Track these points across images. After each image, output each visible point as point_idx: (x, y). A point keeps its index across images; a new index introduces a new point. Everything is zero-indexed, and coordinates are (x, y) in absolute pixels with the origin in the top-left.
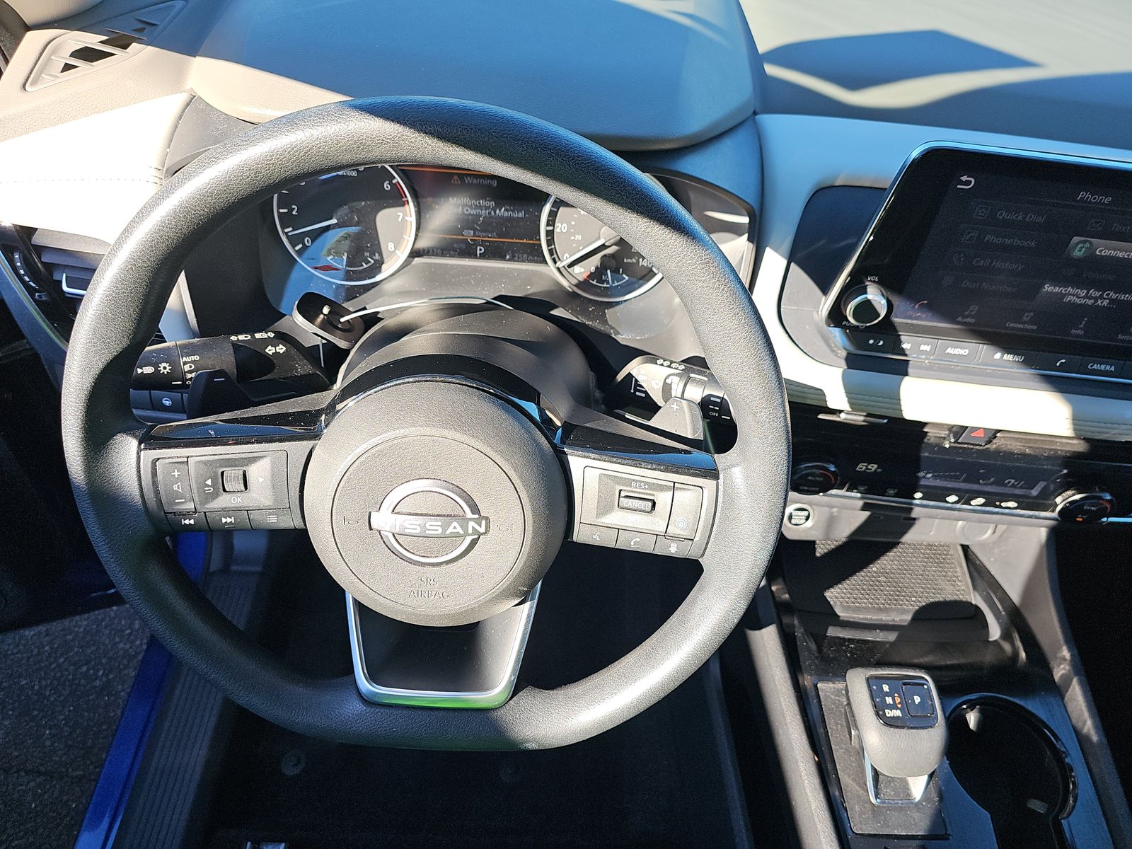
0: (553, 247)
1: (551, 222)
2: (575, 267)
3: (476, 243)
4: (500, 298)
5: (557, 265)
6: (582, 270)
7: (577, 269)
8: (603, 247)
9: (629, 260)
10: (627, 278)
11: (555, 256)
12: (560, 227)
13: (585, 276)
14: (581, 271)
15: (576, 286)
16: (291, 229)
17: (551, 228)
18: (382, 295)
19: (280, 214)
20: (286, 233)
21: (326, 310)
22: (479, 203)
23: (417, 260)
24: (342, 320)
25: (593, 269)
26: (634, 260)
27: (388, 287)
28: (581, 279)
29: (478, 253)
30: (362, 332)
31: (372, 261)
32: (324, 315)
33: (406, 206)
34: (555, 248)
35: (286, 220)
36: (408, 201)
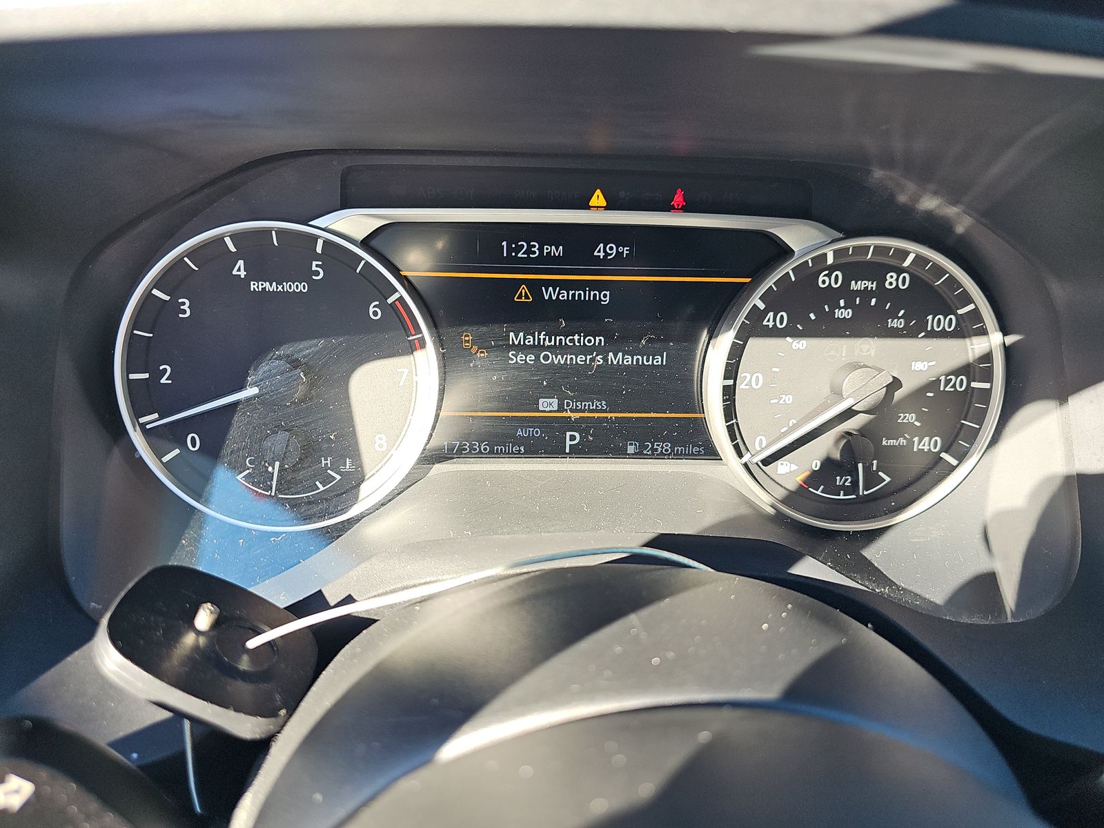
0: (734, 421)
1: (732, 371)
2: (779, 462)
3: (568, 424)
4: (661, 541)
5: (745, 459)
6: (794, 467)
7: (782, 467)
8: (849, 413)
9: (891, 442)
10: (888, 479)
11: (739, 440)
12: (746, 380)
13: (800, 478)
14: (791, 471)
15: (783, 502)
16: (156, 416)
17: (730, 382)
18: (363, 554)
19: (130, 385)
20: (142, 426)
21: (204, 618)
22: (572, 341)
23: (438, 469)
24: (252, 644)
25: (816, 465)
26: (902, 441)
27: (374, 530)
28: (792, 486)
29: (568, 443)
30: (311, 674)
31: (338, 477)
32: (198, 633)
33: (418, 354)
34: (737, 424)
35: (142, 399)
36: (422, 339)
